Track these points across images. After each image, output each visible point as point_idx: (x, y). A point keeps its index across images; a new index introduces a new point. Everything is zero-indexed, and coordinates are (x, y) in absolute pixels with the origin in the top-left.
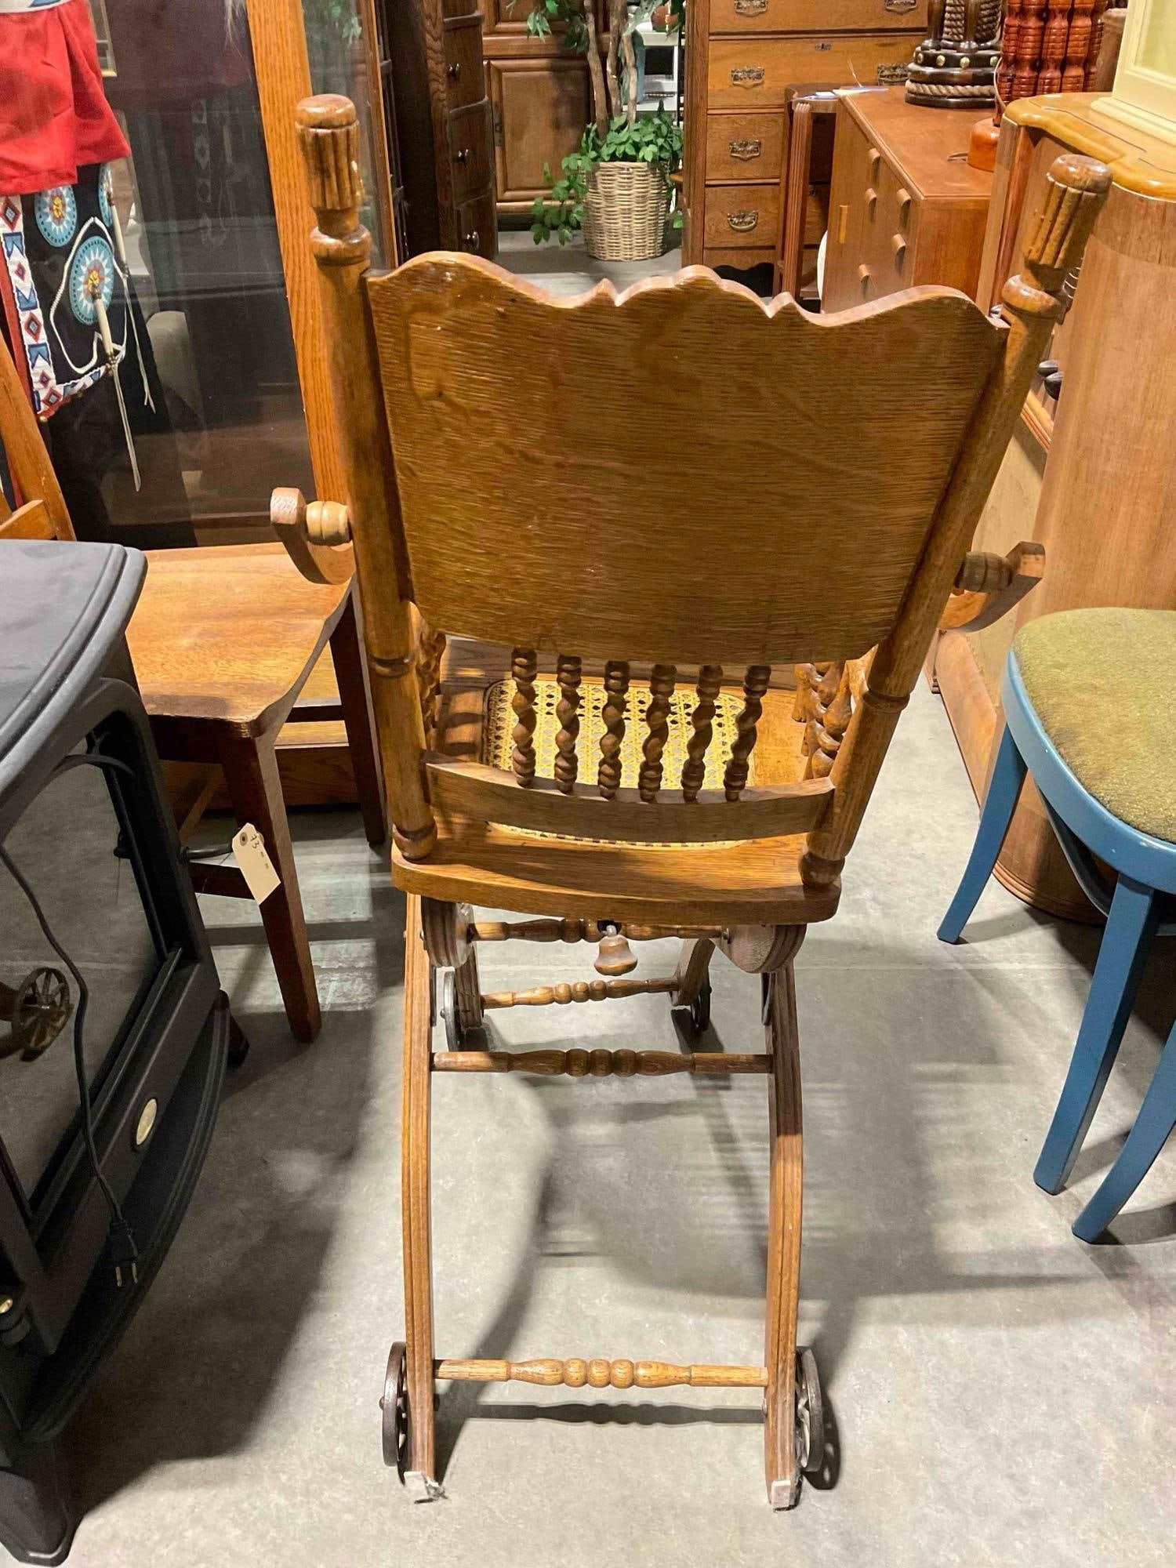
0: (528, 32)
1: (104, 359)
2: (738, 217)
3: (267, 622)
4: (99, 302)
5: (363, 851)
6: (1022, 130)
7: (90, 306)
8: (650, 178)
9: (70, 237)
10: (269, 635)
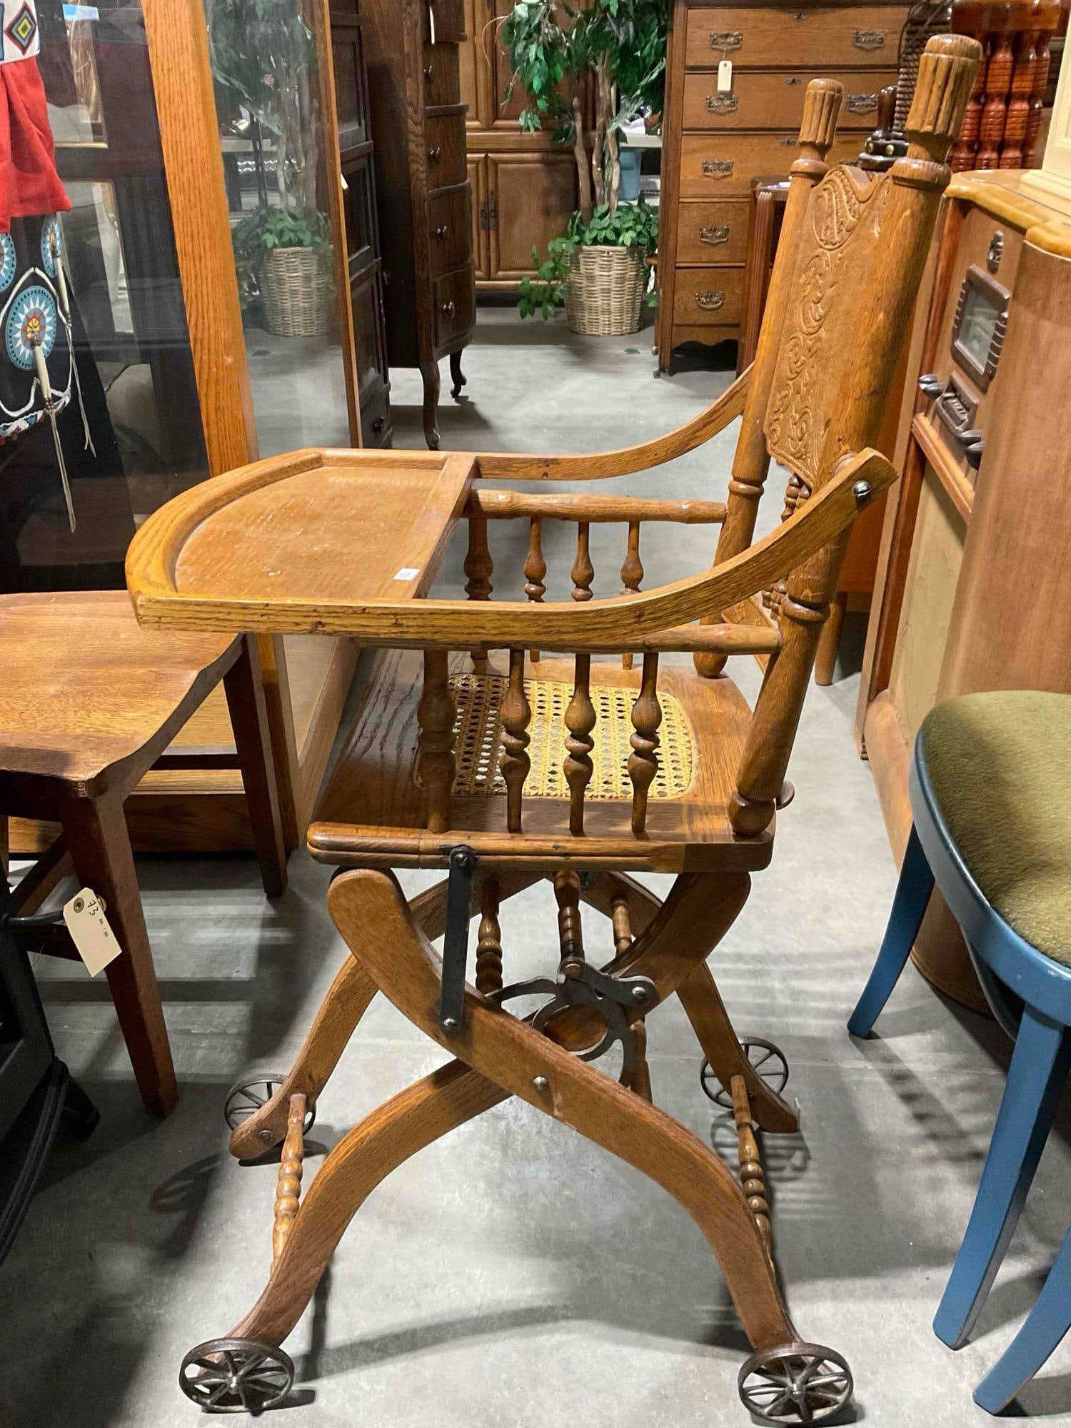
0: (520, 129)
1: (41, 403)
2: (706, 297)
3: (140, 671)
4: (37, 348)
5: (259, 904)
6: (951, 203)
7: (28, 352)
8: (629, 261)
9: (7, 286)
10: (138, 685)
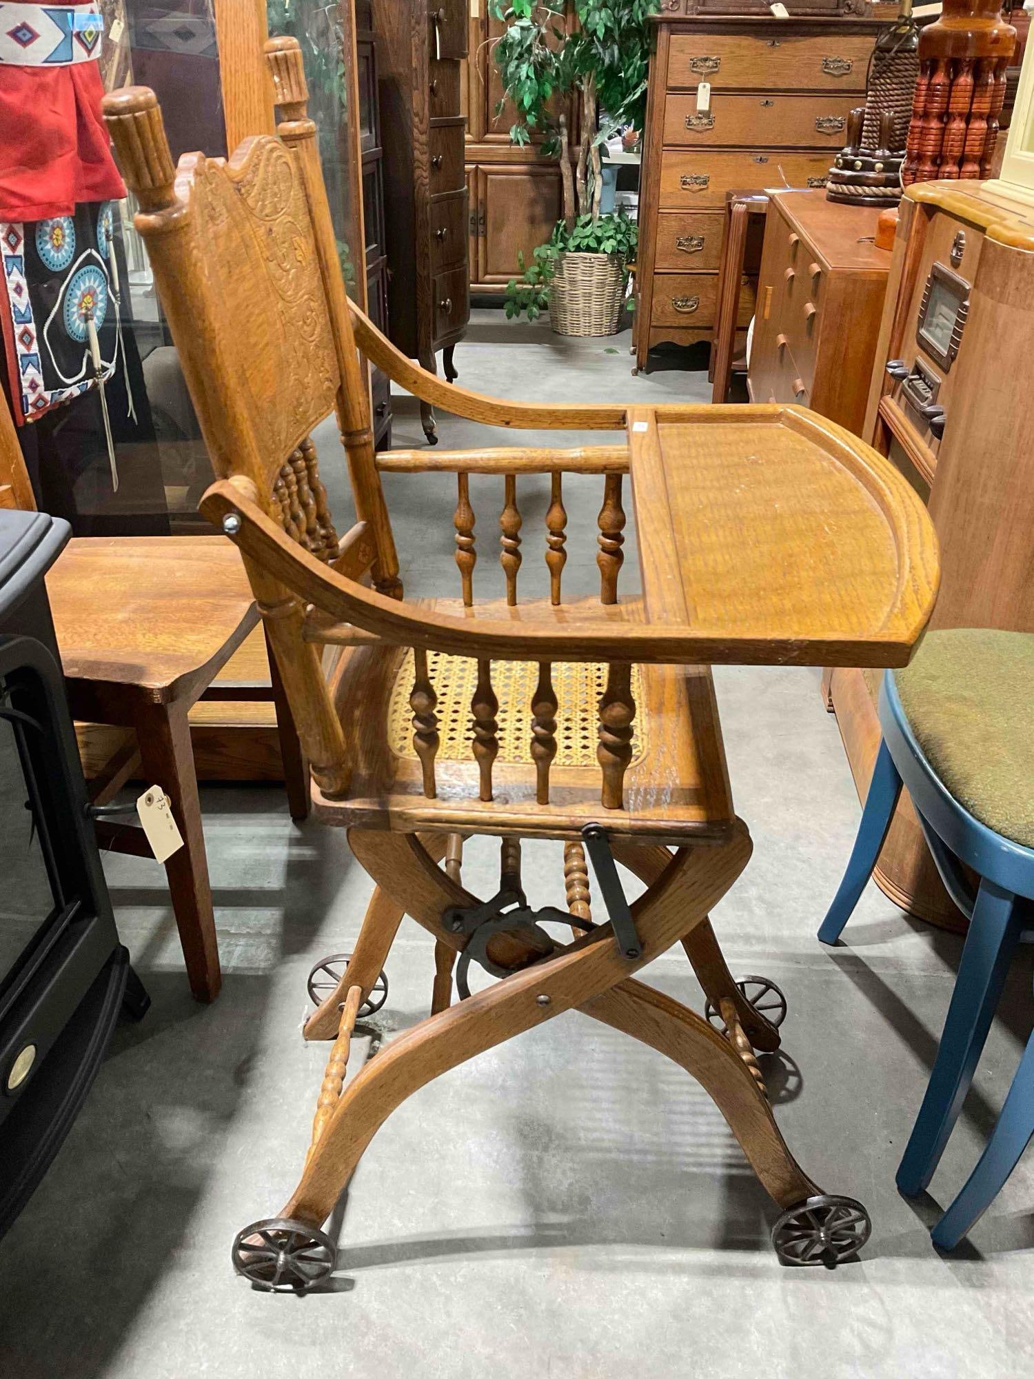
0: (510, 142)
1: (91, 373)
2: (682, 301)
3: (198, 602)
4: (90, 322)
5: (285, 826)
6: (918, 207)
7: (82, 326)
8: (609, 267)
9: (67, 264)
10: (197, 614)
